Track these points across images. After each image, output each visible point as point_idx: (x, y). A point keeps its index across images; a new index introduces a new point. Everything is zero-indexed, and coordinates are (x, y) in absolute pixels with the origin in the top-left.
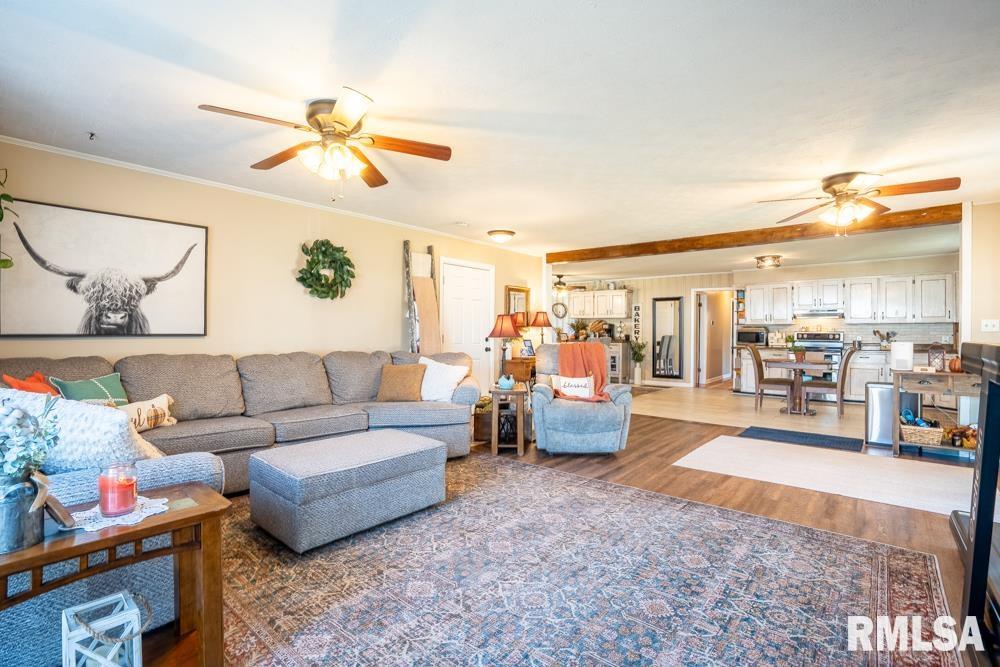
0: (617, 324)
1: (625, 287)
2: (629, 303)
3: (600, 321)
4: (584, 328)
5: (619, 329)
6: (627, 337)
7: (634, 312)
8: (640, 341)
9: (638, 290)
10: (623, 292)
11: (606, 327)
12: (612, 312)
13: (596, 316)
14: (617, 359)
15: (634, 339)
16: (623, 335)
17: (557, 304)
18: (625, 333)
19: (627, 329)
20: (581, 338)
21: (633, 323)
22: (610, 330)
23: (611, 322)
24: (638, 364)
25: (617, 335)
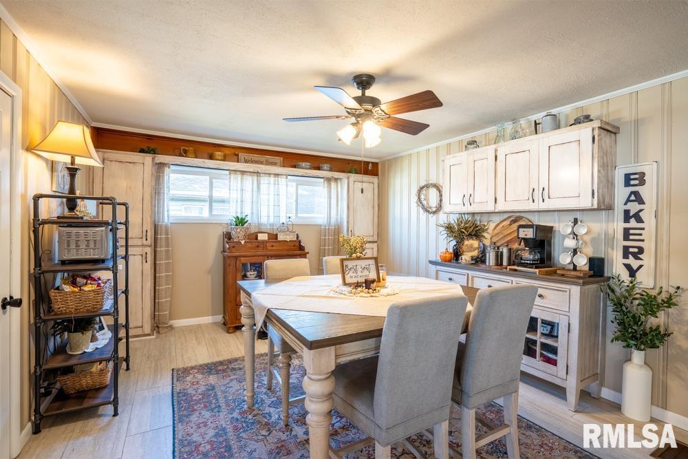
0: (563, 227)
1: (587, 118)
2: (606, 164)
3: (516, 218)
4: (476, 232)
5: (570, 243)
6: (597, 267)
7: (621, 192)
8: (645, 280)
9: (637, 123)
10: (585, 132)
11: (529, 233)
12: (545, 193)
13: (501, 206)
14: (562, 332)
15: (625, 276)
16: (582, 262)
17: (427, 186)
18: (589, 251)
19: (595, 241)
20: (466, 257)
21: (619, 226)
22: (542, 243)
23: (545, 221)
24: (638, 356)
25: (564, 259)
